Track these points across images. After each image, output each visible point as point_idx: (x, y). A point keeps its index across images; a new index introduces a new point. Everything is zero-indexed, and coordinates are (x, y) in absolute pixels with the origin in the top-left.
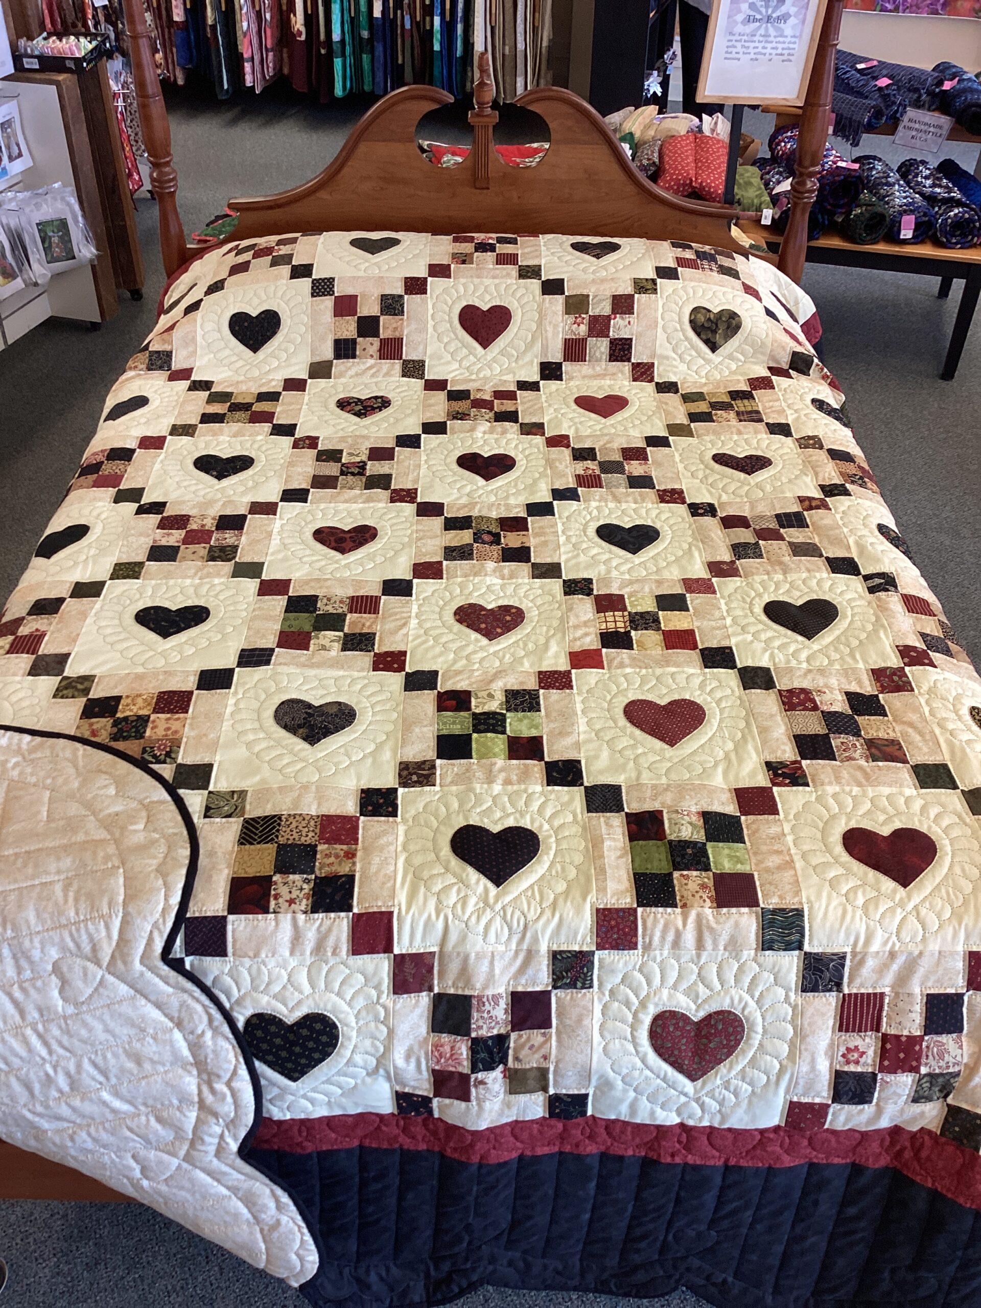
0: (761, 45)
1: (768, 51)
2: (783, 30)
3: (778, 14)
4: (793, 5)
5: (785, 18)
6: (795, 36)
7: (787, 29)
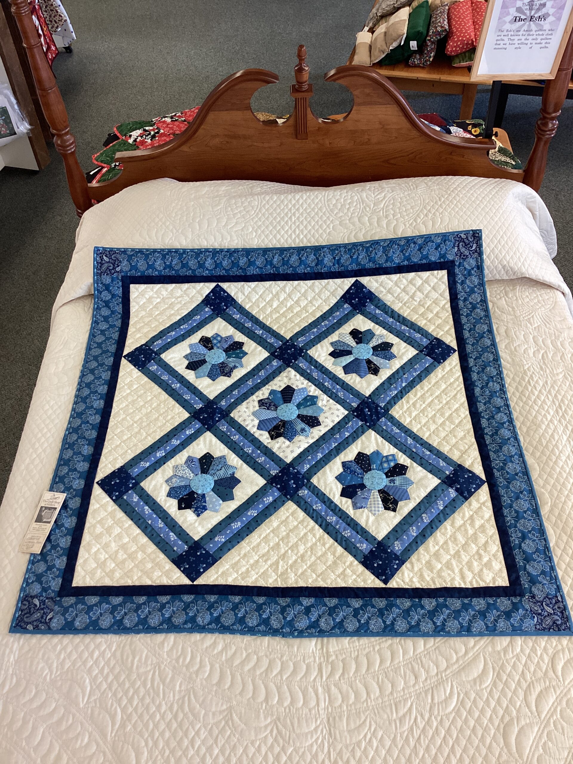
0: (523, 38)
1: (529, 42)
2: (542, 26)
3: (540, 14)
4: (552, 7)
5: (544, 17)
6: (552, 30)
7: (546, 25)
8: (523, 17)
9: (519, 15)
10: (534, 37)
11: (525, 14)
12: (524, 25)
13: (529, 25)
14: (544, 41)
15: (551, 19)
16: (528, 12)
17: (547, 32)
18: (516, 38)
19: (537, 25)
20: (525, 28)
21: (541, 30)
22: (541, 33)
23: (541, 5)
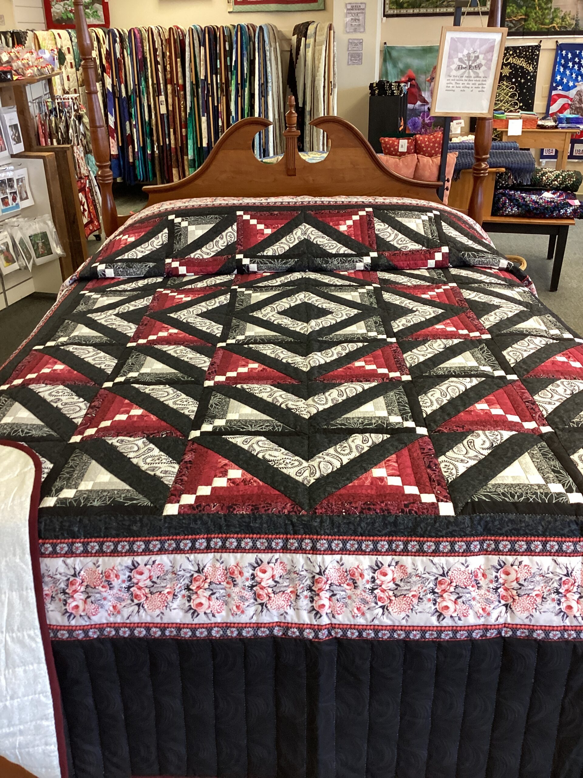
0: (466, 82)
1: (470, 86)
2: (478, 74)
3: (475, 64)
4: (484, 59)
5: (479, 66)
6: (485, 77)
7: (481, 72)
8: (464, 66)
9: (460, 64)
10: (474, 82)
12: (465, 72)
13: (469, 73)
14: (480, 86)
15: (483, 68)
16: (467, 62)
17: (482, 79)
18: (461, 82)
19: (474, 73)
20: (466, 74)
21: (478, 77)
22: (478, 79)
23: (475, 57)
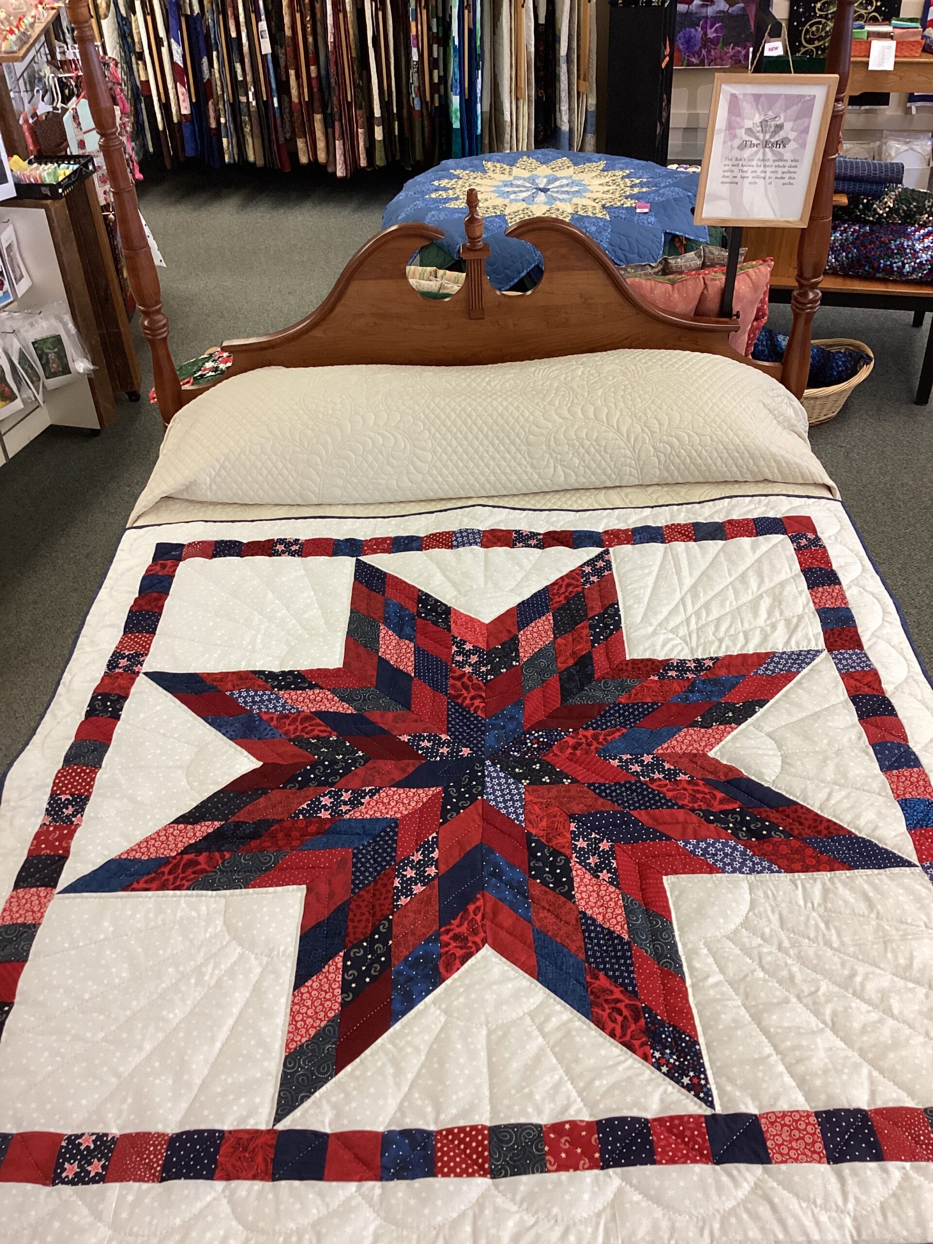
0: (759, 169)
1: (766, 175)
2: (782, 155)
3: (777, 138)
4: (792, 130)
5: (784, 143)
6: (795, 161)
7: (787, 153)
8: (755, 142)
9: (750, 139)
11: (757, 139)
12: (756, 153)
13: (765, 153)
14: (787, 176)
15: (792, 145)
16: (761, 136)
17: (789, 163)
18: (749, 169)
19: (775, 153)
20: (760, 156)
21: (780, 160)
22: (781, 164)
23: (777, 126)
